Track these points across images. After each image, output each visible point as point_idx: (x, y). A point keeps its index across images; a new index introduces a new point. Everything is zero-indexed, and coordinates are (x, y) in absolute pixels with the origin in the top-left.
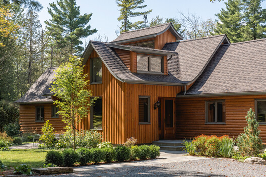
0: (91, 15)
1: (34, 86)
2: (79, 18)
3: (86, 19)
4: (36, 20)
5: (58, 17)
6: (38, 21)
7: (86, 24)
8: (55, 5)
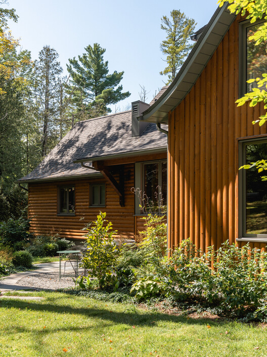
0: (123, 73)
1: (55, 150)
2: (107, 79)
3: (116, 78)
4: (54, 62)
5: (80, 77)
6: (58, 64)
7: (116, 85)
8: (76, 62)
